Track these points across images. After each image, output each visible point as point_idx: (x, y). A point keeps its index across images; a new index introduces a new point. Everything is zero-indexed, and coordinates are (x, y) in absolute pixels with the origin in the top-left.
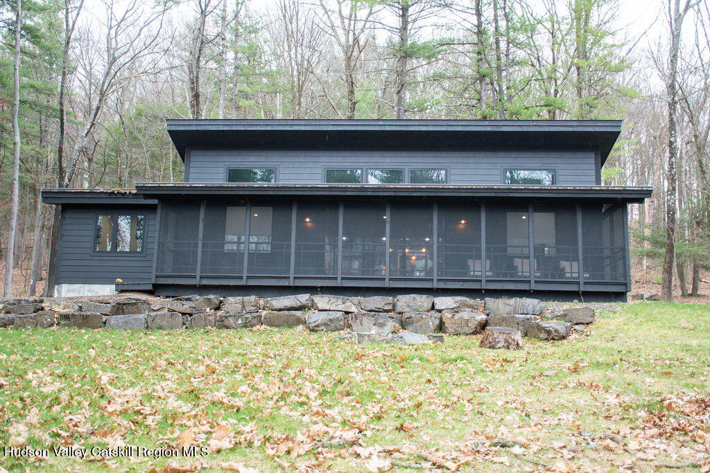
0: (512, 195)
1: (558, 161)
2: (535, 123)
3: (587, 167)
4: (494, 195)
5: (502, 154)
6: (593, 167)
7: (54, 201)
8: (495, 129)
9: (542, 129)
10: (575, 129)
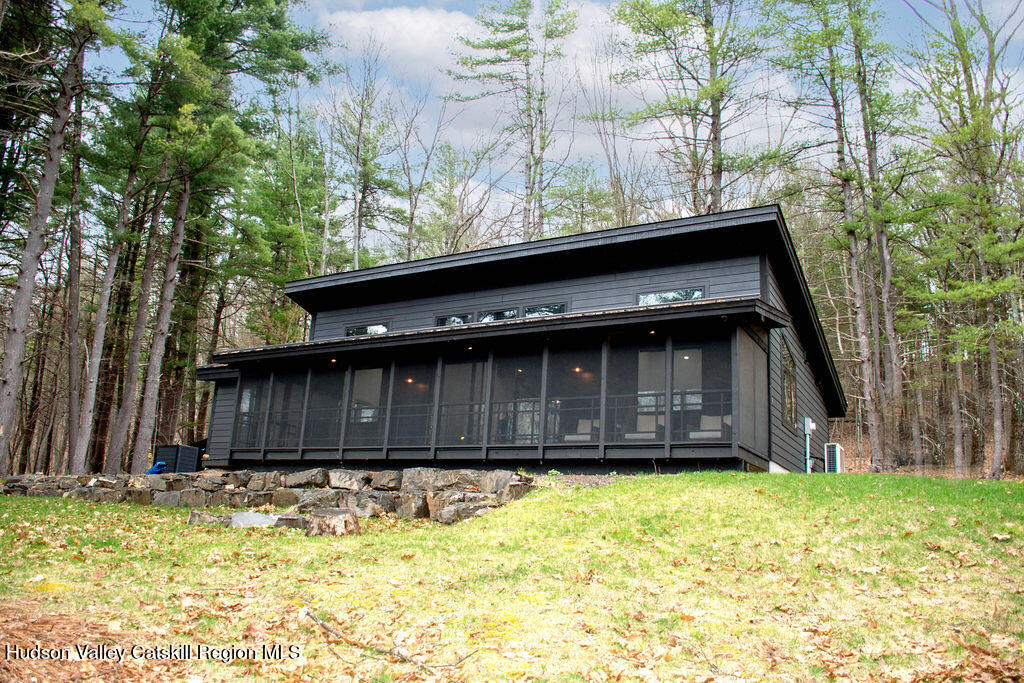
0: (567, 327)
1: (709, 273)
2: (660, 226)
3: (748, 277)
4: (545, 329)
5: (635, 274)
6: (758, 276)
7: (212, 377)
8: (608, 242)
9: (667, 233)
10: (712, 226)
